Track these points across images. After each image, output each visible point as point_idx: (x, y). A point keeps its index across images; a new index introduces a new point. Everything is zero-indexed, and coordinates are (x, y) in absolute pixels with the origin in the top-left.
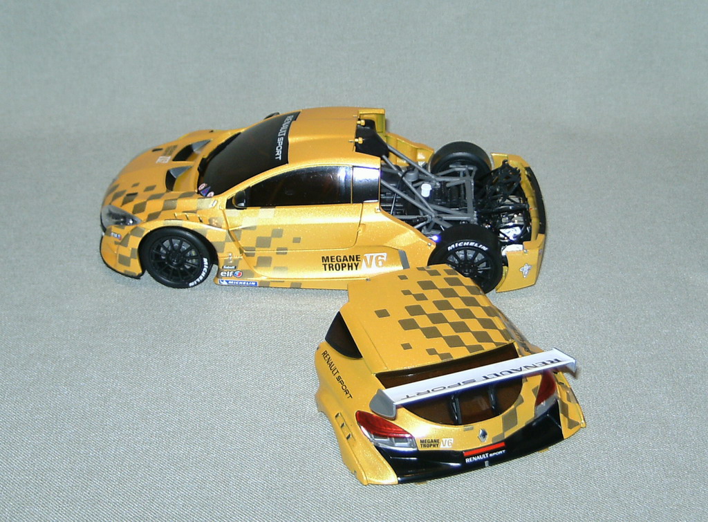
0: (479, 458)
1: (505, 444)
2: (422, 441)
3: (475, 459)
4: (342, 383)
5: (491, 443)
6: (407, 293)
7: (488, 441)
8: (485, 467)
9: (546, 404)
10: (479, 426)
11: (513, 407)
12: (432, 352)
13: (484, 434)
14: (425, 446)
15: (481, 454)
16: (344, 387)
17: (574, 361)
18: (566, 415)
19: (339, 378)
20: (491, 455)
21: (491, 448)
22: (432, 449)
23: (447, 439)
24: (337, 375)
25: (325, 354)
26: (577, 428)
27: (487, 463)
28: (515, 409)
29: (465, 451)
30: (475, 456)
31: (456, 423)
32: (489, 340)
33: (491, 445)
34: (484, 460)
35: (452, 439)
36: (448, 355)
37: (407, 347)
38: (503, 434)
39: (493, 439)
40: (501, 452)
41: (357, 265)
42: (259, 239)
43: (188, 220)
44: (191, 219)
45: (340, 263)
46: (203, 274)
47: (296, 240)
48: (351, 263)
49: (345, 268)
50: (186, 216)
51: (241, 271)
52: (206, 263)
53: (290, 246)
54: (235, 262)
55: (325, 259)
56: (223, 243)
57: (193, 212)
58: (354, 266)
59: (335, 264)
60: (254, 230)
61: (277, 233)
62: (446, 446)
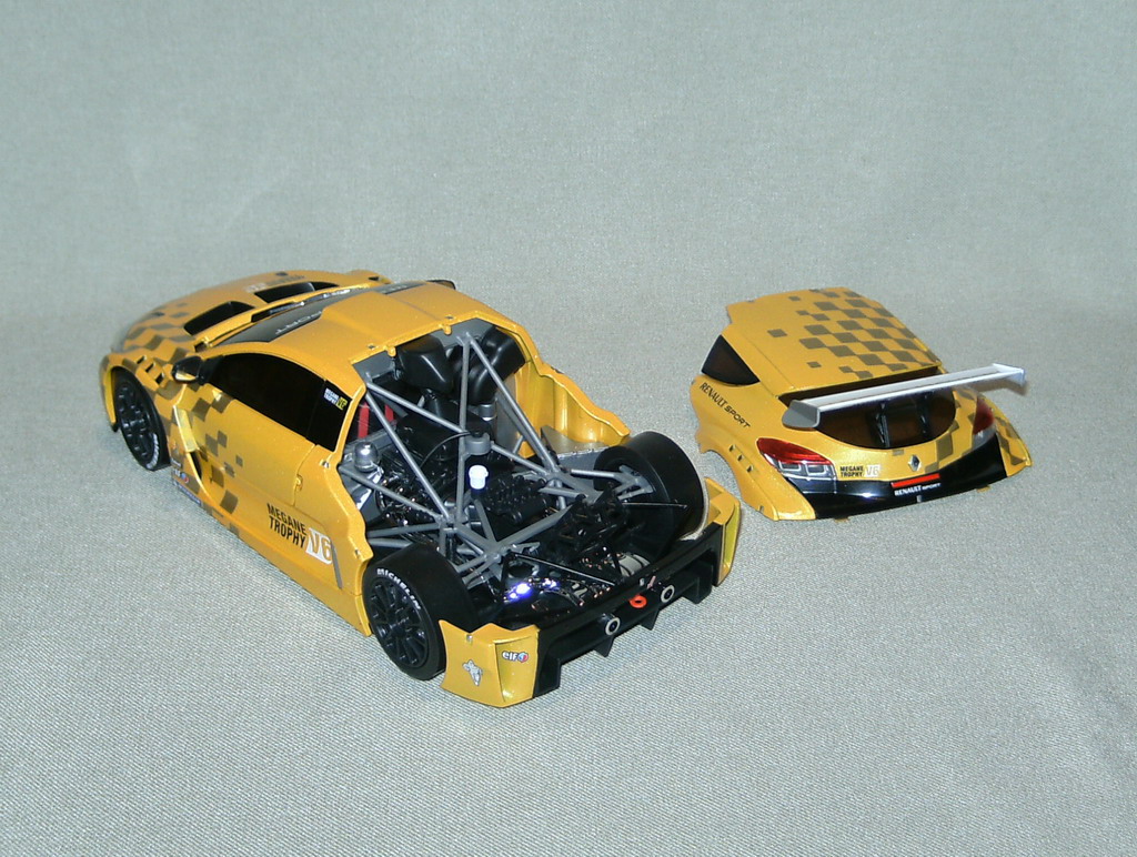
0: (910, 490)
1: (940, 476)
2: (842, 469)
3: (905, 491)
4: (734, 413)
5: (924, 473)
6: (803, 313)
7: (921, 470)
8: (916, 502)
9: (985, 435)
10: (910, 451)
11: (947, 432)
12: (846, 370)
13: (916, 461)
14: (845, 474)
15: (912, 486)
17: (1022, 371)
18: (1008, 451)
20: (924, 488)
22: (855, 478)
23: (873, 467)
24: (726, 406)
25: (704, 387)
26: (1020, 466)
27: (919, 498)
28: (950, 436)
29: (894, 482)
30: (906, 487)
31: (882, 447)
32: (912, 359)
33: (924, 475)
34: (916, 494)
35: (878, 466)
36: (867, 373)
37: (814, 365)
38: (937, 464)
39: (927, 468)
40: (935, 485)
41: (303, 541)
42: (208, 439)
43: (147, 371)
44: (150, 372)
45: (287, 526)
46: (156, 457)
47: (239, 461)
48: (297, 531)
49: (291, 537)
50: (152, 366)
51: (188, 475)
52: (156, 442)
53: (236, 467)
54: (181, 458)
55: (271, 510)
56: (169, 423)
57: (161, 363)
58: (300, 540)
59: (281, 522)
60: (204, 420)
61: (222, 438)
62: (872, 475)
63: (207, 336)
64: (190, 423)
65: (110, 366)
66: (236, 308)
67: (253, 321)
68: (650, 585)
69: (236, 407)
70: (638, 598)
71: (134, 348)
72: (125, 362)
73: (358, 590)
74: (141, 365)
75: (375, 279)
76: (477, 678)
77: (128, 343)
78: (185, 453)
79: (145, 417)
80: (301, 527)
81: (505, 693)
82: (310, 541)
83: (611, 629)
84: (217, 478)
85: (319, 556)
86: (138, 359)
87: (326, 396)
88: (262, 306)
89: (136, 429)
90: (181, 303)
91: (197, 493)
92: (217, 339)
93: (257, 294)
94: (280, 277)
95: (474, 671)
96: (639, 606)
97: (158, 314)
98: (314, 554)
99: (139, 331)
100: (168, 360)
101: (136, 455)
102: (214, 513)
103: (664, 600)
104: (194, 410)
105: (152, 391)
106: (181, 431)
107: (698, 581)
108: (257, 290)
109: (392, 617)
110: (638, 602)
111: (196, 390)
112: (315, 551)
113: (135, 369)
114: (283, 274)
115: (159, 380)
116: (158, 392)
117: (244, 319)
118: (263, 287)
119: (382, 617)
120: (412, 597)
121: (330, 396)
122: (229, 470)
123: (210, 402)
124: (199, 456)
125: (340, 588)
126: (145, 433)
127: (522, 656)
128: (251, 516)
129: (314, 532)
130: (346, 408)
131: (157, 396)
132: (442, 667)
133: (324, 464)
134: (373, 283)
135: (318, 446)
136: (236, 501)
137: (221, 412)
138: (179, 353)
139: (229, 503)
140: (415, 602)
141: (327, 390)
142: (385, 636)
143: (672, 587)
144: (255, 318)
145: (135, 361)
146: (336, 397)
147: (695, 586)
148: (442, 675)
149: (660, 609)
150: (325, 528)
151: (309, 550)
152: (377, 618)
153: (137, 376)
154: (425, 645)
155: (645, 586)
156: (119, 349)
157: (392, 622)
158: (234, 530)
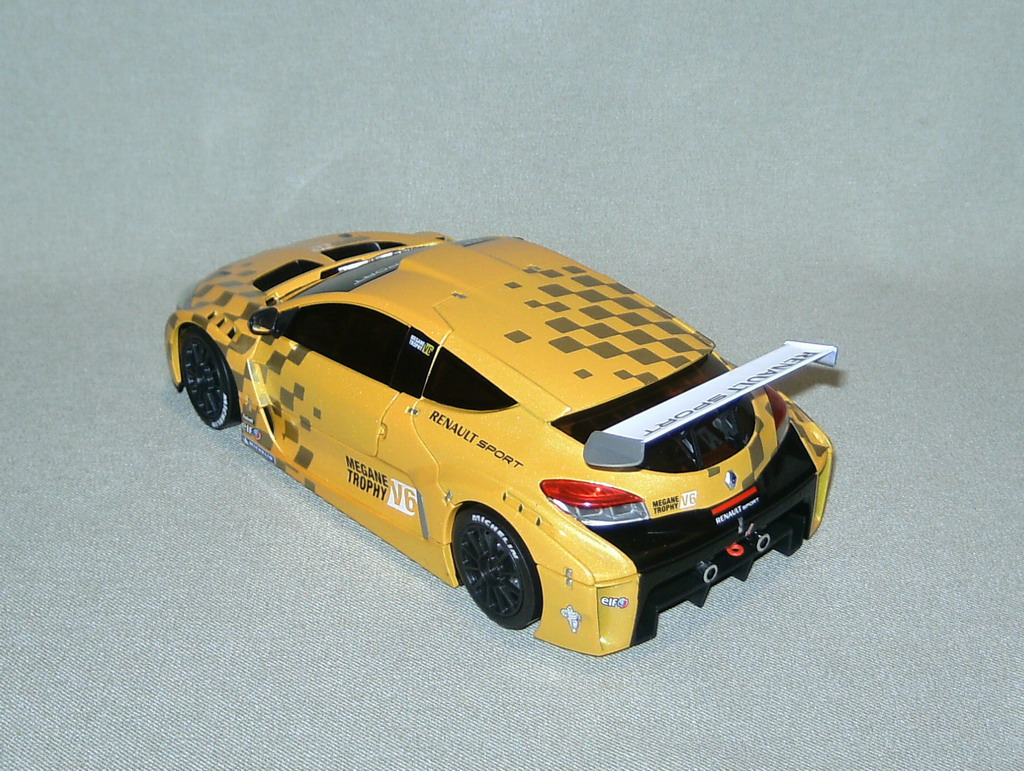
0: (731, 514)
1: (758, 489)
2: (655, 504)
3: (726, 516)
4: (492, 449)
5: (743, 488)
7: (739, 487)
9: (784, 427)
10: (727, 466)
11: (754, 434)
12: (623, 375)
13: (733, 479)
14: (659, 510)
15: (732, 508)
16: (500, 455)
18: (808, 439)
19: (482, 444)
20: (744, 507)
21: (742, 498)
22: (669, 512)
23: (689, 494)
24: (477, 441)
25: (435, 416)
28: (758, 437)
29: (714, 507)
30: (726, 512)
32: (687, 348)
33: (741, 493)
34: (738, 516)
35: (695, 492)
36: (649, 375)
37: (583, 374)
38: (753, 473)
39: (744, 483)
40: (754, 502)
41: (384, 493)
42: (284, 393)
43: (219, 325)
44: (223, 326)
45: (367, 478)
46: (223, 417)
47: (317, 413)
48: (378, 483)
49: (371, 490)
50: (223, 321)
51: (260, 431)
52: (225, 402)
53: (313, 420)
54: (254, 414)
55: (350, 462)
56: (242, 377)
57: (233, 318)
58: (380, 492)
59: (361, 475)
60: (279, 373)
61: (299, 391)
62: (689, 505)
63: (277, 292)
64: (265, 378)
65: (179, 323)
66: (304, 267)
67: (322, 278)
68: (748, 533)
69: (313, 358)
70: (736, 546)
71: (202, 305)
72: (195, 318)
73: (446, 538)
74: (212, 320)
75: (443, 239)
76: (575, 625)
77: (195, 301)
78: (258, 408)
79: (215, 375)
80: (382, 479)
81: (602, 640)
82: (392, 491)
83: (709, 577)
84: (291, 433)
85: (402, 508)
86: (208, 315)
87: (412, 343)
88: (330, 264)
89: (203, 387)
90: (247, 263)
91: (270, 449)
92: (287, 295)
93: (324, 253)
94: (342, 239)
95: (572, 616)
96: (735, 554)
97: (224, 272)
98: (396, 507)
99: (207, 289)
100: (239, 314)
101: (201, 412)
102: (288, 469)
103: (760, 550)
104: (268, 363)
105: (225, 346)
106: (254, 385)
107: (791, 532)
108: (323, 249)
109: (484, 563)
110: (736, 550)
111: (270, 343)
112: (398, 502)
113: (206, 325)
114: (347, 235)
115: (231, 334)
116: (229, 346)
117: (314, 276)
118: (329, 247)
119: (473, 563)
120: (510, 546)
121: (415, 342)
122: (305, 424)
123: (286, 355)
124: (272, 411)
125: (426, 538)
126: (213, 392)
127: (622, 602)
128: (329, 468)
129: (396, 483)
130: (433, 354)
131: (230, 350)
132: (537, 614)
133: (410, 411)
134: (441, 242)
135: (403, 394)
136: (312, 455)
137: (298, 364)
138: (250, 307)
139: (304, 458)
140: (513, 551)
141: (413, 337)
142: (474, 583)
143: (767, 536)
144: (324, 275)
145: (206, 316)
146: (422, 343)
147: (787, 537)
148: (536, 625)
149: (756, 559)
150: (411, 477)
151: (391, 502)
152: (466, 564)
153: (208, 331)
154: (520, 595)
155: (744, 533)
156: (187, 305)
157: (484, 569)
158: (310, 486)
